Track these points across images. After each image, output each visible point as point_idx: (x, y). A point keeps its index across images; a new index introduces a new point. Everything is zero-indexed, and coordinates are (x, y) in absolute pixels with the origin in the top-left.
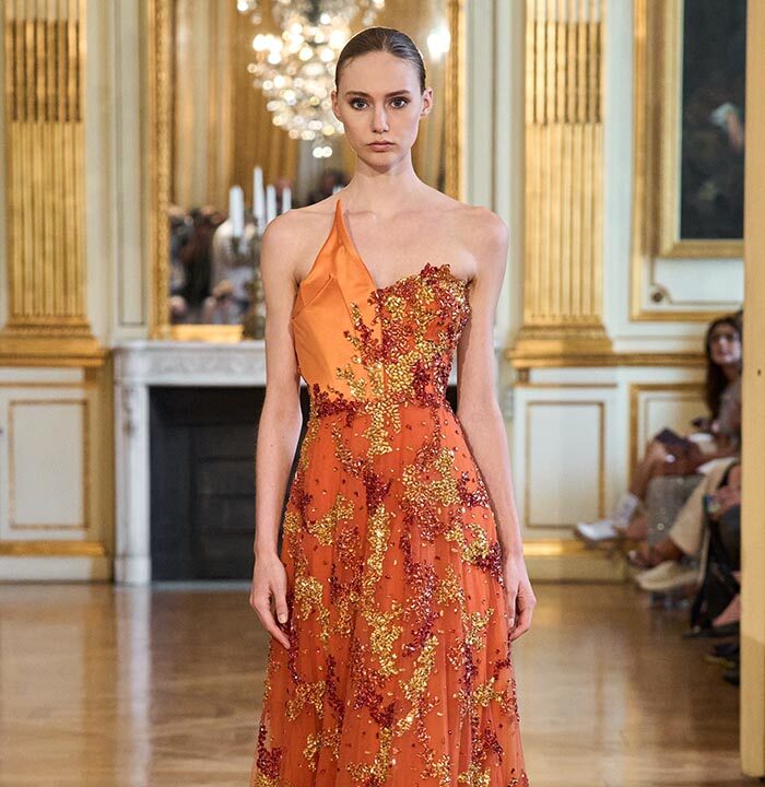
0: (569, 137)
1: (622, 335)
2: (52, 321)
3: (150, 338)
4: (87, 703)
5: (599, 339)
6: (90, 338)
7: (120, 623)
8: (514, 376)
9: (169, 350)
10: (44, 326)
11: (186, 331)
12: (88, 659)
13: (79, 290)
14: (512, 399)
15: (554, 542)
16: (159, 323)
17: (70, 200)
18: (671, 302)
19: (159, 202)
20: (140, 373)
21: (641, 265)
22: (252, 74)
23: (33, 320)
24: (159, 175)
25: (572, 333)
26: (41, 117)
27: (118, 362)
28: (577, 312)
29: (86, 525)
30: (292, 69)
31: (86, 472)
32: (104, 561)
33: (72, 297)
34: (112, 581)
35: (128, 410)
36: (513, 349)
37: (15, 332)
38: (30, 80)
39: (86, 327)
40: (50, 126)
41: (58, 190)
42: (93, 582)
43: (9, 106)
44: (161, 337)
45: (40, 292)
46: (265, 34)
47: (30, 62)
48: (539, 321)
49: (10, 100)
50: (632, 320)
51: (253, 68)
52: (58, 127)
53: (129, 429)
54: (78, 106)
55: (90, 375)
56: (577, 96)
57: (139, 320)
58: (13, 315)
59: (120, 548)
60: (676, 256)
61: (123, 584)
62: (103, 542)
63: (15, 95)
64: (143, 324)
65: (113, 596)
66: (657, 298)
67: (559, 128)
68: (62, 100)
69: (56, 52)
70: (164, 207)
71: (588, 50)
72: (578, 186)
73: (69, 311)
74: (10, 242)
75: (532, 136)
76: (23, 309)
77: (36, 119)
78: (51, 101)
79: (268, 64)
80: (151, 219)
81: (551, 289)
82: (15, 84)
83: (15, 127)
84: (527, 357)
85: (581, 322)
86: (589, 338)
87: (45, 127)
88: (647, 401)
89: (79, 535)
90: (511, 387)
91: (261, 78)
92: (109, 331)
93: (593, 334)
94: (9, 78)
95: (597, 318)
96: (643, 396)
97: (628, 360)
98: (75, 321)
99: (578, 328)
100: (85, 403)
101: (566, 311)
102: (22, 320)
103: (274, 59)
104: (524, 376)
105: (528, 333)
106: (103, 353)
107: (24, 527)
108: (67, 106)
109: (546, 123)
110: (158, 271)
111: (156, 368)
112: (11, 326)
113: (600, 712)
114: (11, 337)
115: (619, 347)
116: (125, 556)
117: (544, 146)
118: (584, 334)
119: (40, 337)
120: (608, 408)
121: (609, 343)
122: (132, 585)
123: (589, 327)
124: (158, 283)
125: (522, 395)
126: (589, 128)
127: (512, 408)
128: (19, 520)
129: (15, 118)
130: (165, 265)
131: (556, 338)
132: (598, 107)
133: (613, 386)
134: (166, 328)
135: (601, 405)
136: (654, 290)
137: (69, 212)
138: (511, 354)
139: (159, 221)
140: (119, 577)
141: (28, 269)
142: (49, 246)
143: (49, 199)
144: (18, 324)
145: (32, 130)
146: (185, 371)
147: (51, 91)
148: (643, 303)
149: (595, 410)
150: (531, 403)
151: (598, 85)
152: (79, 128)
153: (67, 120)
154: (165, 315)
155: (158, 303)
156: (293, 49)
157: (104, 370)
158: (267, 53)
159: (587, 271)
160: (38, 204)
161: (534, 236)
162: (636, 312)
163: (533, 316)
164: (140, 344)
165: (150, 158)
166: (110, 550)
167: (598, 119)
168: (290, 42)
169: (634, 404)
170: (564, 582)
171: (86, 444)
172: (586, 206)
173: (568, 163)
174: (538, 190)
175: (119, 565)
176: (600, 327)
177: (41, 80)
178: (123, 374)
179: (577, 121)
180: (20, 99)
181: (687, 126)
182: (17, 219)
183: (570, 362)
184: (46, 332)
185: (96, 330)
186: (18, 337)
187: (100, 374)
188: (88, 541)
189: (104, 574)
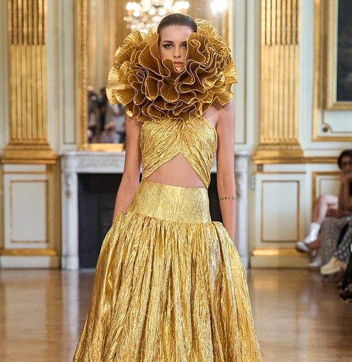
0: (282, 51)
1: (308, 148)
2: (31, 142)
3: (78, 150)
4: (48, 327)
5: (297, 150)
6: (49, 150)
7: (64, 288)
8: (255, 168)
9: (88, 155)
10: (27, 144)
11: (95, 146)
12: (48, 306)
13: (44, 126)
14: (255, 179)
15: (275, 249)
16: (83, 142)
17: (39, 83)
18: (332, 132)
19: (83, 84)
20: (73, 167)
21: (317, 113)
22: (126, 21)
23: (21, 141)
24: (83, 71)
25: (284, 147)
26: (25, 43)
27: (63, 161)
28: (286, 137)
29: (47, 241)
30: (145, 19)
31: (47, 215)
32: (57, 259)
33: (40, 130)
34: (60, 268)
35: (68, 185)
36: (255, 155)
37: (13, 147)
38: (20, 24)
39: (47, 145)
40: (29, 47)
41: (34, 78)
42: (51, 269)
43: (10, 37)
44: (84, 149)
45: (25, 128)
46: (132, 2)
47: (20, 15)
48: (268, 141)
49: (10, 34)
50: (313, 141)
51: (126, 19)
52: (34, 47)
53: (68, 194)
54: (43, 37)
55: (49, 168)
56: (286, 31)
57: (73, 141)
58: (12, 139)
59: (64, 252)
60: (335, 109)
61: (65, 269)
62: (55, 249)
63: (13, 32)
64: (75, 143)
65: (60, 275)
66: (325, 130)
67: (277, 47)
68: (35, 34)
69: (33, 10)
70: (85, 86)
71: (292, 9)
72: (287, 75)
73: (39, 137)
74: (10, 103)
75: (264, 51)
76: (17, 136)
77: (23, 43)
78: (30, 35)
79: (133, 17)
80: (79, 92)
81: (273, 126)
82: (13, 27)
83: (13, 47)
84: (261, 159)
85: (288, 141)
86: (292, 150)
87: (27, 47)
88: (320, 180)
89: (44, 246)
90: (254, 174)
91: (130, 23)
92: (58, 147)
93: (294, 147)
94: (10, 23)
95: (296, 140)
96: (318, 178)
97: (311, 160)
98: (42, 142)
99: (287, 144)
100: (47, 182)
101: (281, 137)
102: (16, 141)
103: (137, 14)
104: (260, 168)
105: (262, 147)
106: (55, 157)
107: (17, 242)
108: (38, 37)
109: (271, 44)
110: (82, 117)
111: (81, 165)
112: (10, 144)
113: (298, 331)
114: (11, 150)
115: (306, 154)
116: (67, 256)
117: (270, 56)
118: (289, 148)
119: (25, 149)
120: (301, 184)
121: (302, 152)
122: (70, 270)
123: (292, 144)
124: (82, 123)
125: (259, 177)
126: (292, 47)
127: (254, 184)
128: (15, 239)
129: (13, 43)
130: (85, 115)
131: (276, 150)
132: (297, 36)
133: (304, 173)
134: (86, 145)
135: (298, 182)
136: (324, 126)
137: (39, 88)
138: (254, 158)
139: (82, 92)
140: (63, 266)
141: (19, 116)
142: (29, 105)
143: (29, 82)
144: (14, 143)
145: (21, 48)
146: (96, 166)
147: (30, 29)
148: (319, 132)
149: (295, 185)
150: (264, 181)
151: (297, 26)
152: (44, 47)
153: (38, 43)
154: (86, 139)
155: (82, 133)
156: (145, 10)
157: (56, 165)
158: (133, 11)
159: (291, 116)
160: (24, 85)
161: (265, 100)
162: (315, 137)
163: (265, 139)
164: (73, 153)
165: (78, 62)
166: (59, 254)
167: (297, 43)
168: (144, 6)
169: (314, 182)
170: (279, 268)
171: (47, 201)
172: (291, 85)
173: (282, 63)
174: (267, 77)
175: (63, 260)
176: (297, 144)
177: (25, 24)
178: (65, 167)
179: (286, 43)
180: (15, 34)
181: (340, 46)
182: (14, 92)
183: (283, 161)
184: (27, 147)
185: (52, 146)
186: (15, 149)
187: (54, 168)
188: (48, 249)
189: (56, 265)
